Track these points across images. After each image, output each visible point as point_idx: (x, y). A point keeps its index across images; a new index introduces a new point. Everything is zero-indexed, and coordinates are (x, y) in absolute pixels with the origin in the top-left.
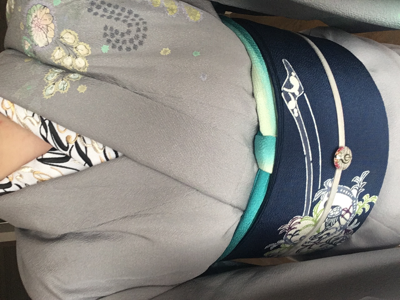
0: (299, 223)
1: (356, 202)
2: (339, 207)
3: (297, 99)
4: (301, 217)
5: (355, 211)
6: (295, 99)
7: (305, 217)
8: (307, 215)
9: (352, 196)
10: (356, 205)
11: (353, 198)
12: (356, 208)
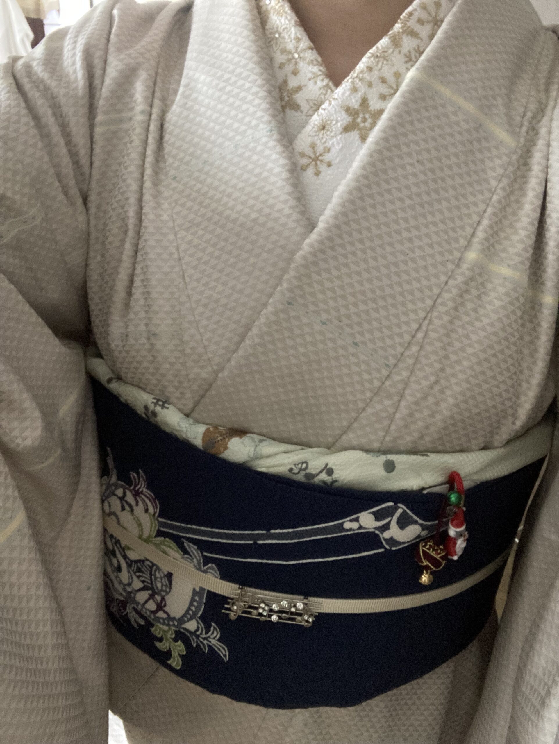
0: (147, 511)
1: (174, 625)
2: (168, 590)
3: (377, 532)
4: (157, 515)
5: (159, 622)
6: (376, 528)
7: (156, 522)
8: (160, 526)
9: (186, 619)
10: (168, 625)
11: (181, 620)
12: (164, 624)
